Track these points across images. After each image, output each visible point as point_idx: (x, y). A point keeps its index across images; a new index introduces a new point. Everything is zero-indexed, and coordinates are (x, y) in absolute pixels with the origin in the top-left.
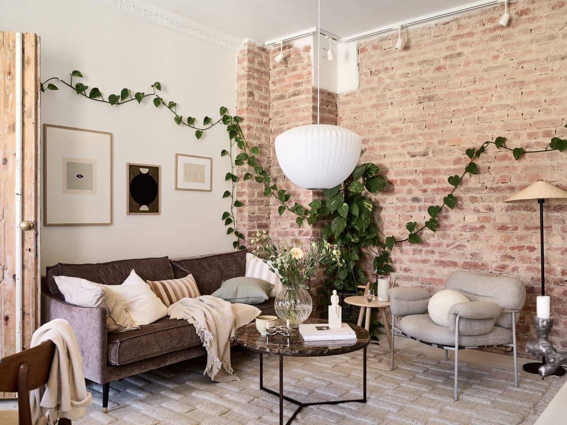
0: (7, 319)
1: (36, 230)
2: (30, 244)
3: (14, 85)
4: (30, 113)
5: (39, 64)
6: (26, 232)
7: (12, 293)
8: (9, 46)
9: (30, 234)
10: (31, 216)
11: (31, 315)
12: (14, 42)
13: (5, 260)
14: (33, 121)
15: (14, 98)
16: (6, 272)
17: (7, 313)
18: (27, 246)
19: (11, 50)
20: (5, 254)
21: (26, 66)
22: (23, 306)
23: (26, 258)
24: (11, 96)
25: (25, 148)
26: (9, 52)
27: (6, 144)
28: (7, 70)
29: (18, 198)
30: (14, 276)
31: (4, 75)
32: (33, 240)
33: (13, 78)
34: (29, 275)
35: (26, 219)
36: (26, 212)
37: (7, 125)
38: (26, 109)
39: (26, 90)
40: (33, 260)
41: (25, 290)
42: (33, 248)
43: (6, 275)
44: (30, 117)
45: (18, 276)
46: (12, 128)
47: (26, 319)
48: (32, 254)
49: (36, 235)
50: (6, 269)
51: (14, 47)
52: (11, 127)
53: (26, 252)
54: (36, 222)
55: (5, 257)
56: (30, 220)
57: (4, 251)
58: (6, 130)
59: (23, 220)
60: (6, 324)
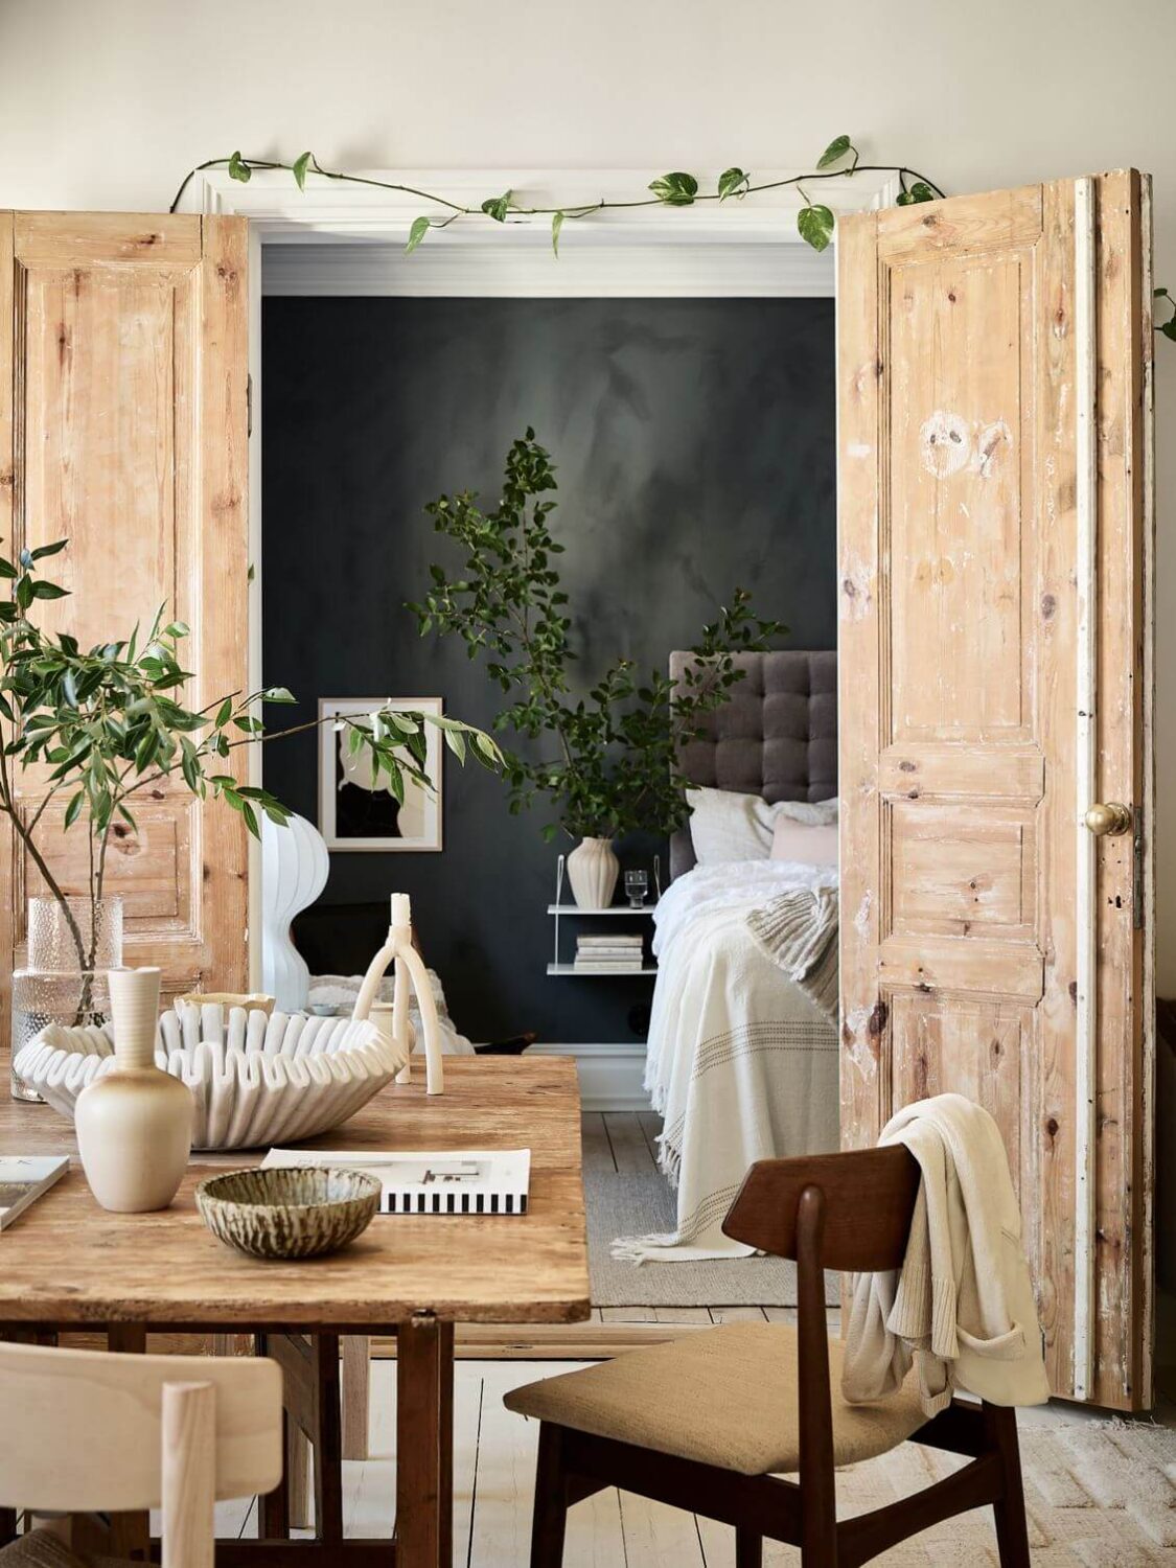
0: (1052, 1127)
1: (1140, 836)
2: (1119, 882)
3: (1071, 353)
4: (1120, 438)
5: (1146, 266)
6: (1108, 841)
7: (1066, 1044)
8: (1058, 227)
9: (1120, 848)
10: (1123, 785)
11: (1121, 1124)
12: (1071, 212)
13: (1048, 934)
14: (1129, 463)
15: (1073, 393)
16: (1052, 972)
17: (1055, 1108)
18: (1112, 889)
19: (1063, 241)
20: (1048, 912)
21: (1107, 282)
22: (1098, 1092)
23: (1106, 928)
24: (1064, 389)
25: (1106, 557)
26: (1056, 249)
27: (1051, 551)
28: (1054, 306)
29: (1084, 726)
30: (1073, 988)
31: (1046, 326)
32: (1127, 868)
33: (1070, 332)
34: (1118, 989)
35: (1107, 798)
36: (1108, 771)
37: (1053, 488)
38: (1107, 425)
39: (1108, 364)
40: (1129, 938)
41: (1105, 1039)
42: (1128, 895)
43: (1051, 984)
44: (1119, 451)
45: (1085, 989)
46: (1068, 495)
47: (1107, 1135)
48: (1125, 917)
49: (1139, 852)
50: (1052, 963)
51: (1072, 227)
52: (1067, 492)
53: (1109, 909)
54: (1138, 807)
55: (1048, 923)
56: (1118, 799)
57: (1047, 903)
58: (1051, 504)
59: (1098, 799)
60: (1051, 1146)
